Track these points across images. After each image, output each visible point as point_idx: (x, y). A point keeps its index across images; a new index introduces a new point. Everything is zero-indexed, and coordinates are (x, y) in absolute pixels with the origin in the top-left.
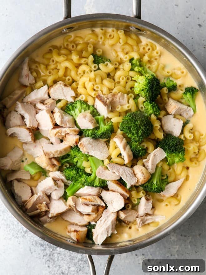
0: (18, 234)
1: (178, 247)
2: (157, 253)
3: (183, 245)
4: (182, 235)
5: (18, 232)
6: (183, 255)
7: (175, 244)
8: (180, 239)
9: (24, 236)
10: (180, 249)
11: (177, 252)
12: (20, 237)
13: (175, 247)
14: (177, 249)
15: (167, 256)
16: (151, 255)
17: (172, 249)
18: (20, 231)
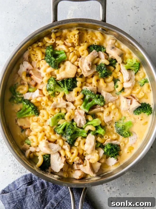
0: (22, 171)
1: (130, 179)
2: (116, 183)
3: (134, 178)
4: (133, 171)
5: (22, 169)
6: (133, 184)
7: (128, 177)
8: (131, 174)
9: (26, 172)
10: (132, 180)
11: (129, 182)
12: (23, 172)
13: (128, 179)
14: (130, 180)
15: (123, 185)
16: (112, 184)
17: (126, 180)
18: (23, 169)
